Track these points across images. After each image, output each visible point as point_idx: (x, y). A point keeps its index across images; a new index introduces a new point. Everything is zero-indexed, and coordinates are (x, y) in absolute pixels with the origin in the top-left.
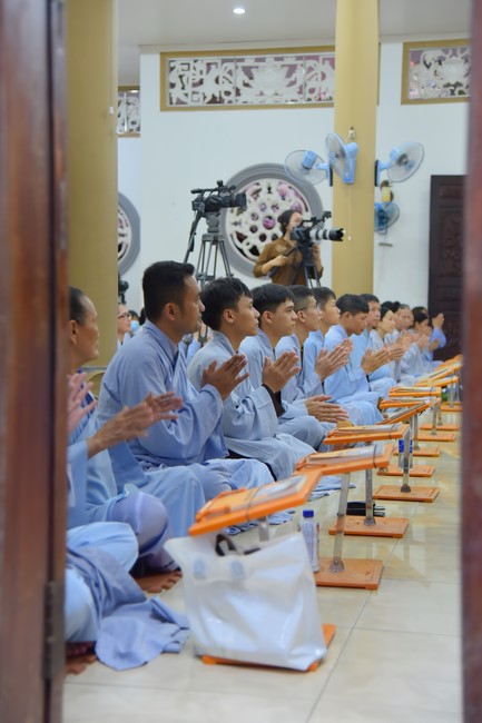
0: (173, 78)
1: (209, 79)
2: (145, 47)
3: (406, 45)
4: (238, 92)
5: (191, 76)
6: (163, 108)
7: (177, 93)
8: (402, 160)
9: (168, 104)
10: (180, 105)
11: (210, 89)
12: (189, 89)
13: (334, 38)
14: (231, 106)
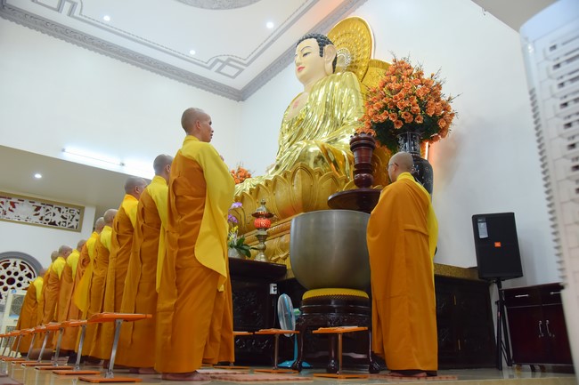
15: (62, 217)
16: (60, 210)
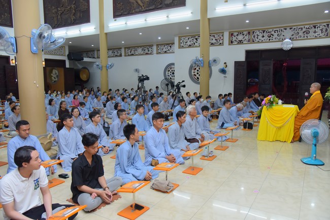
0: (181, 41)
1: (189, 41)
2: (175, 35)
3: (229, 32)
4: (194, 44)
5: (185, 41)
6: (179, 48)
7: (182, 45)
8: (215, 61)
9: (180, 47)
10: (183, 47)
11: (189, 43)
12: (185, 44)
13: (199, 32)
14: (193, 47)
15: (216, 40)
16: (214, 36)
